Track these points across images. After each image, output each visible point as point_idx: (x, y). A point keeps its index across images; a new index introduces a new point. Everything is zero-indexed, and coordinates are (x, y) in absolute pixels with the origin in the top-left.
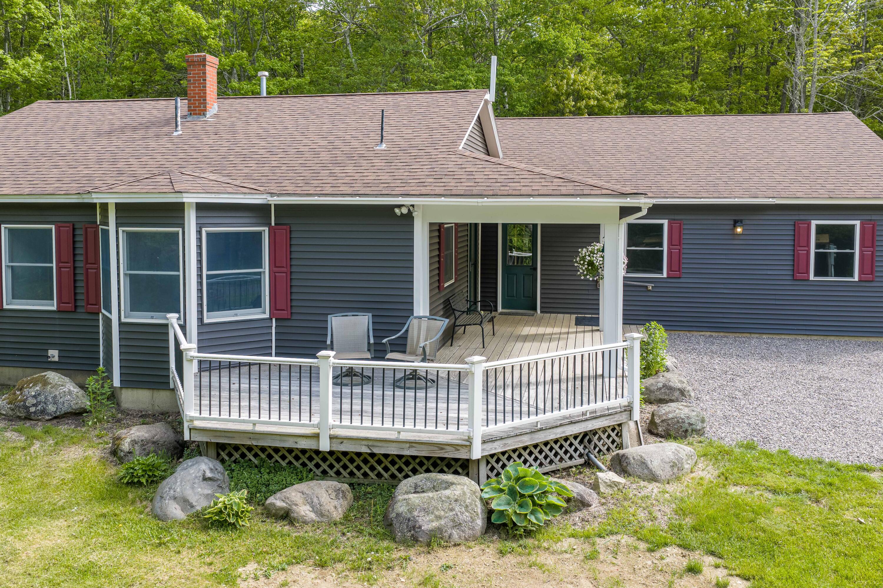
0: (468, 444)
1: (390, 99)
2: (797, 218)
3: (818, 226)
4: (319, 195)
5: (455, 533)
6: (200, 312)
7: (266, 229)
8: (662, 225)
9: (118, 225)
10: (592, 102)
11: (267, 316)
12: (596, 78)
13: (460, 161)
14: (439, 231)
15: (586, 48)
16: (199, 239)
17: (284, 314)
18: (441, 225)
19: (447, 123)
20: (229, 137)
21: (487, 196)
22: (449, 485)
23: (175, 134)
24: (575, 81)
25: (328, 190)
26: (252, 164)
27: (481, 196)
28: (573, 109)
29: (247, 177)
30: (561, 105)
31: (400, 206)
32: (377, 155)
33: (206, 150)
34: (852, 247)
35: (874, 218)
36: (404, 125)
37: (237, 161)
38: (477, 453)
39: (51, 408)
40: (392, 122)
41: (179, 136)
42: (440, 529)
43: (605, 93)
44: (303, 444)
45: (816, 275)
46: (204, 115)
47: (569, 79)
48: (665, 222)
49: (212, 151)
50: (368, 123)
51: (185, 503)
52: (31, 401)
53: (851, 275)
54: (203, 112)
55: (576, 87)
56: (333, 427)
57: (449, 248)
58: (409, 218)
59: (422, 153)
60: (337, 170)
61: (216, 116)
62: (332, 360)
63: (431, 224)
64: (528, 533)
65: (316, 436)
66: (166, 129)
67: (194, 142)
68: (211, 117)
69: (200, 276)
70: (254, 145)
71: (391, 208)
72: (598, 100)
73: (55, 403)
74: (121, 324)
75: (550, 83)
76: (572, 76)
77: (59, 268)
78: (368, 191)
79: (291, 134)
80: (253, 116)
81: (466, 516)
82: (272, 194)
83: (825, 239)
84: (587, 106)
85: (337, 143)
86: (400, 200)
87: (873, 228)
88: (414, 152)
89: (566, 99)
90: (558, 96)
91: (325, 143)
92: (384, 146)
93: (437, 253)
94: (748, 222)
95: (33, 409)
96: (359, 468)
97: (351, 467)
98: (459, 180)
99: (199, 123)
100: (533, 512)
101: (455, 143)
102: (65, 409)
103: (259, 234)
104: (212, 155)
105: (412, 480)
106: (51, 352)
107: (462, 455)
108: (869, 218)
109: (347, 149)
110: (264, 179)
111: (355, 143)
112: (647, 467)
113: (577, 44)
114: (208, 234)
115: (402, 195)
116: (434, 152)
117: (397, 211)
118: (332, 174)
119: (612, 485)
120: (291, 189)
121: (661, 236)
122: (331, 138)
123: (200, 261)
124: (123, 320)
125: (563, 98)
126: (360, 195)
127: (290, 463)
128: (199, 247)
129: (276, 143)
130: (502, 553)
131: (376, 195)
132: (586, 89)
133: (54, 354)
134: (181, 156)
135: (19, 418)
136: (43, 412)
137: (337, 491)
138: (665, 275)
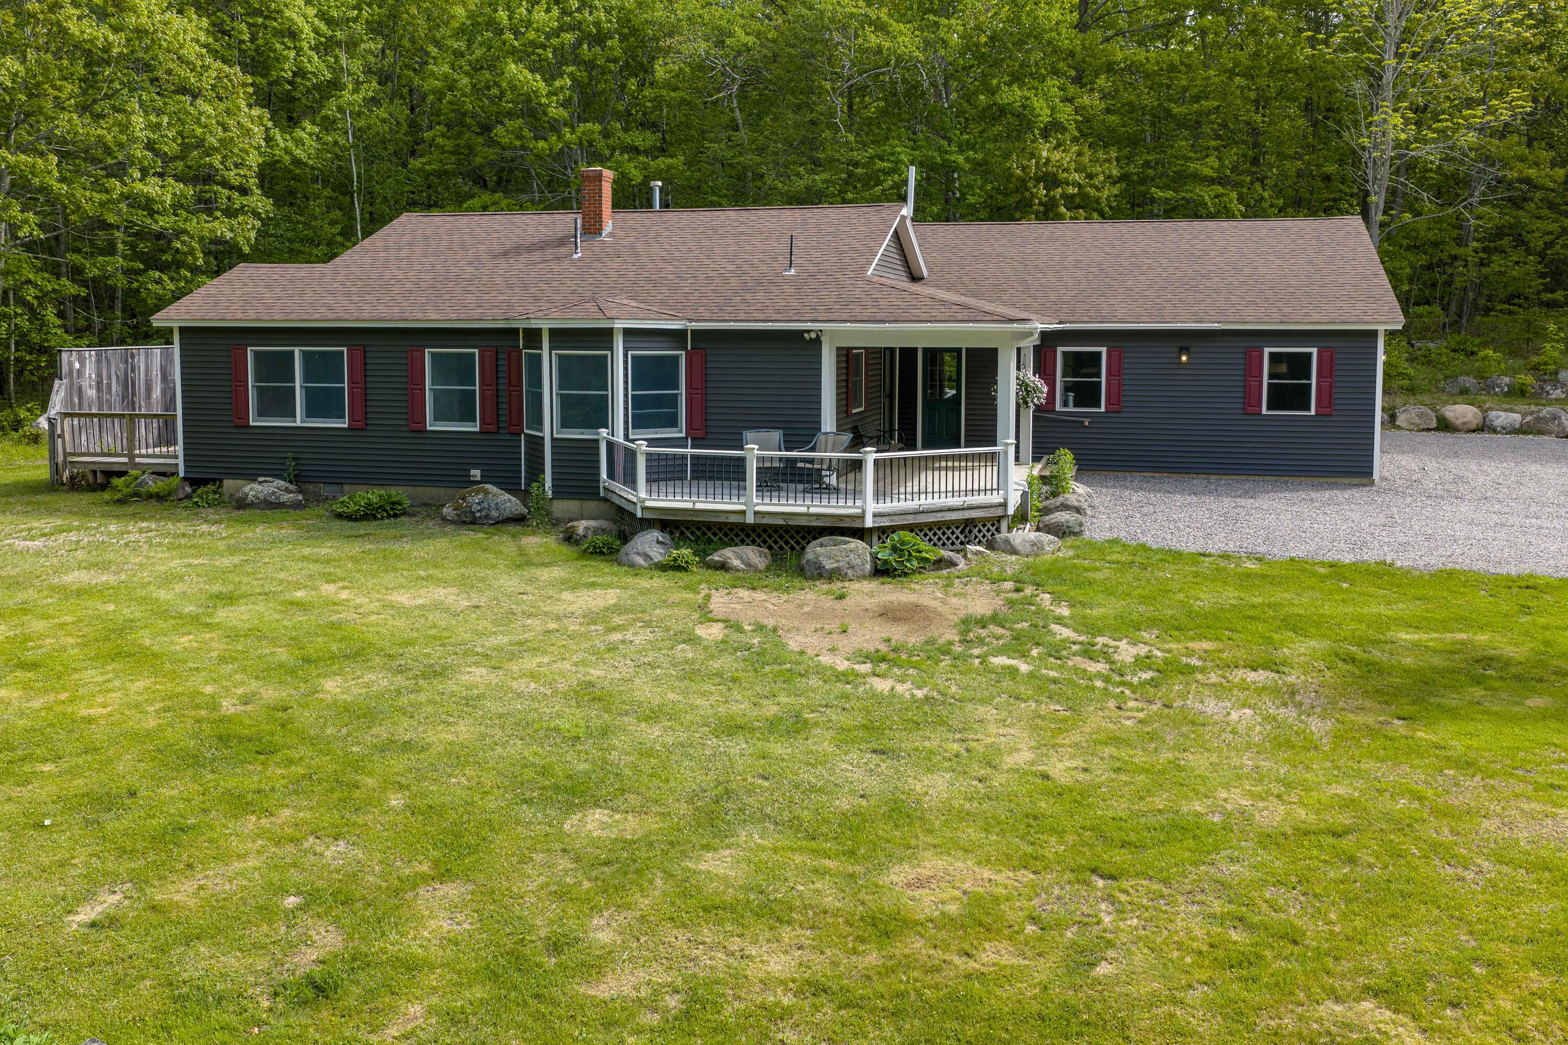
0: (862, 517)
1: (797, 215)
2: (1248, 344)
3: (1272, 355)
4: (734, 321)
5: (850, 572)
6: (626, 429)
7: (683, 353)
8: (1100, 353)
9: (551, 348)
10: (1071, 190)
11: (683, 435)
12: (1079, 154)
13: (867, 288)
14: (847, 356)
15: (1066, 114)
16: (626, 362)
17: (699, 433)
18: (849, 350)
19: (858, 245)
20: (632, 260)
21: (889, 322)
22: (846, 543)
23: (575, 256)
24: (1048, 160)
25: (743, 317)
26: (664, 290)
27: (883, 322)
28: (1044, 199)
29: (662, 303)
30: (1027, 194)
31: (809, 331)
32: (787, 280)
33: (613, 274)
34: (1309, 377)
35: (1332, 345)
36: (813, 248)
37: (649, 287)
38: (869, 523)
39: (494, 514)
40: (800, 244)
41: (580, 259)
42: (838, 569)
43: (1090, 176)
44: (733, 519)
45: (1269, 408)
46: (600, 234)
47: (1040, 158)
48: (1104, 350)
49: (620, 276)
50: (775, 244)
51: (647, 556)
52: (476, 507)
53: (1309, 409)
54: (599, 232)
55: (1050, 169)
56: (757, 504)
57: (858, 374)
58: (817, 342)
59: (830, 279)
60: (748, 296)
61: (611, 235)
62: (756, 452)
63: (838, 349)
64: (906, 574)
65: (743, 512)
66: (562, 250)
67: (597, 265)
68: (607, 236)
69: (626, 395)
70: (660, 270)
71: (801, 333)
72: (1080, 186)
73: (497, 509)
74: (553, 440)
75: (1015, 166)
76: (1045, 154)
77: (481, 391)
78: (779, 317)
79: (697, 258)
80: (652, 235)
81: (858, 561)
82: (691, 320)
83: (1284, 368)
84: (1064, 196)
85: (746, 268)
86: (809, 326)
87: (1332, 356)
88: (823, 277)
89: (1035, 187)
90: (1024, 182)
91: (732, 268)
92: (793, 272)
93: (845, 377)
94: (1195, 350)
95: (478, 515)
96: (776, 542)
97: (770, 541)
98: (864, 307)
99: (597, 244)
100: (908, 561)
101: (864, 268)
102: (507, 514)
103: (676, 358)
104: (621, 280)
105: (818, 541)
106: (473, 472)
107: (857, 524)
108: (1327, 344)
109: (755, 274)
110: (679, 306)
111: (763, 268)
112: (1010, 544)
113: (1053, 109)
114: (633, 357)
115: (811, 321)
116: (842, 278)
117: (806, 335)
118: (744, 301)
119: (978, 553)
120: (707, 315)
121: (1099, 366)
122: (739, 262)
123: (626, 382)
124: (555, 436)
125: (1030, 184)
126: (771, 321)
127: (720, 539)
128: (626, 369)
129: (684, 268)
130: (883, 583)
131: (787, 321)
132: (1063, 171)
133: (476, 473)
134: (590, 281)
135: (465, 523)
136: (487, 517)
137: (761, 552)
138: (1103, 409)
